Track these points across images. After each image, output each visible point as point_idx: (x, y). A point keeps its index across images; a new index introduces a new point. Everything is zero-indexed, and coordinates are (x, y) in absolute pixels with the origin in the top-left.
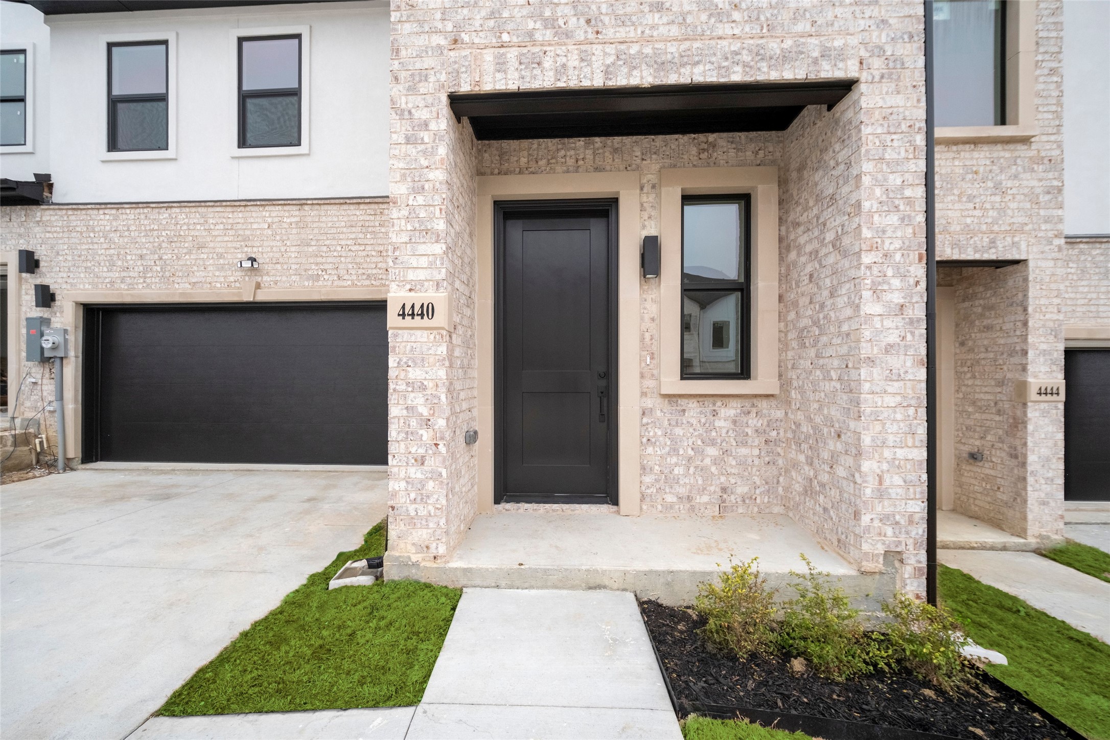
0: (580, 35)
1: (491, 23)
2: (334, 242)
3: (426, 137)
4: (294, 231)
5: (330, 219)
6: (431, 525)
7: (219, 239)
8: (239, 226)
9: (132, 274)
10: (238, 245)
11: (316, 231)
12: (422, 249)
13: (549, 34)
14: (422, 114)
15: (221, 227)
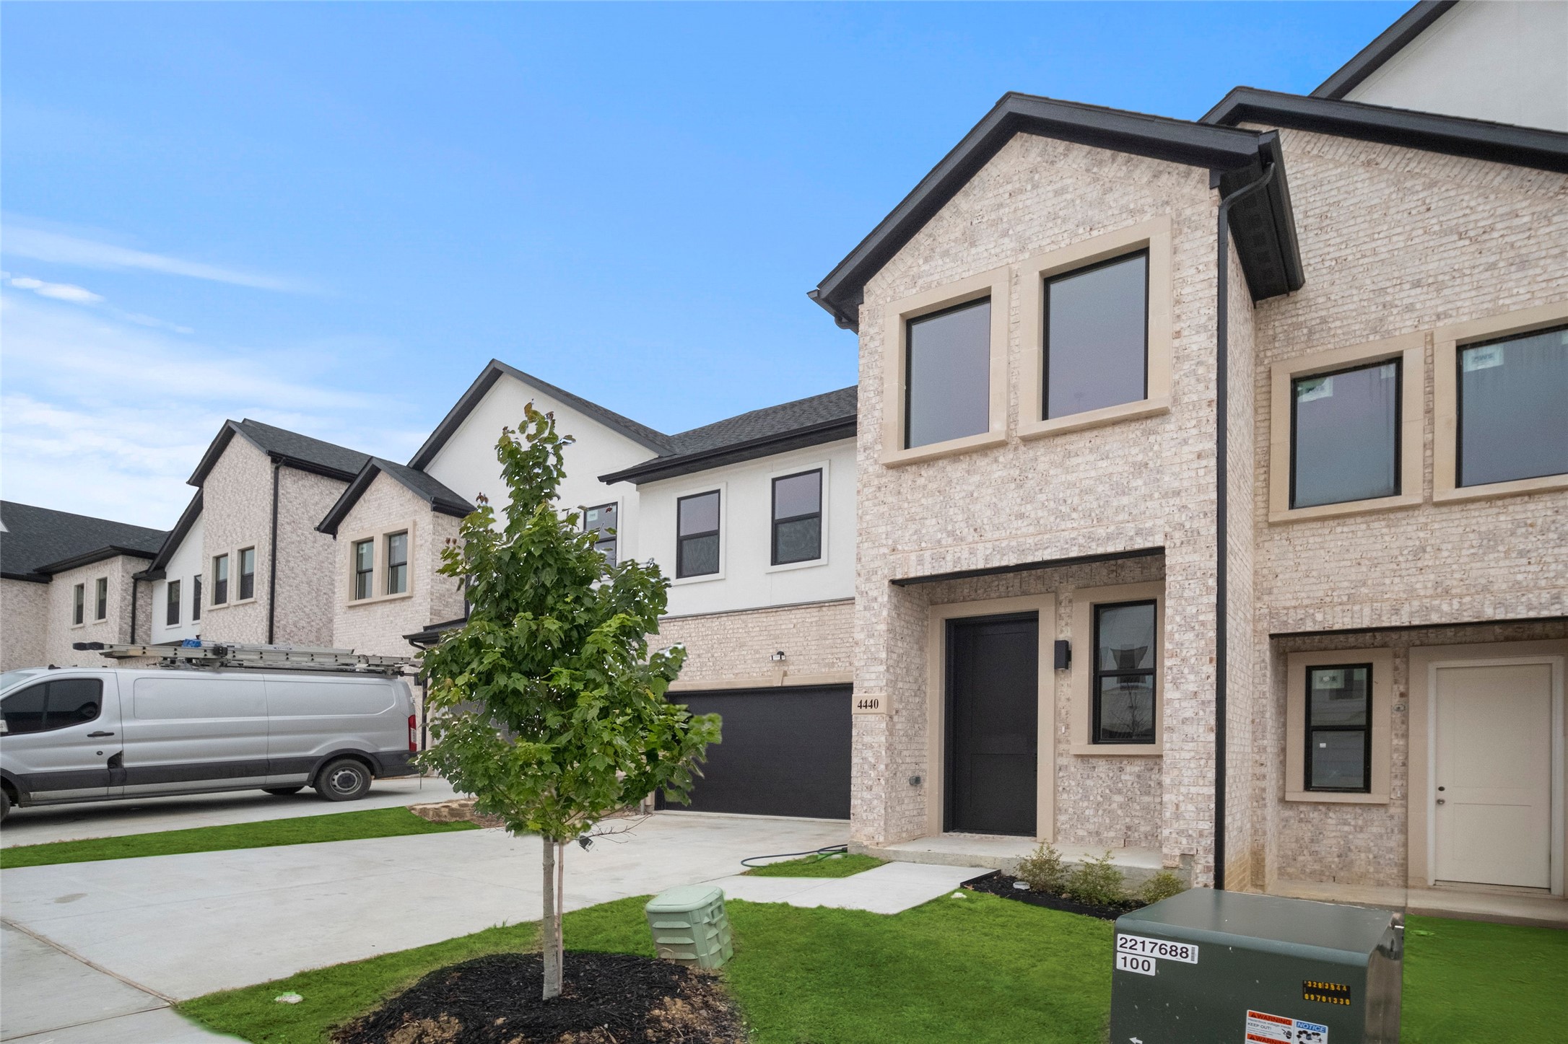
0: (970, 539)
1: (915, 537)
2: (847, 635)
3: (876, 606)
4: (814, 629)
5: (843, 617)
6: (875, 825)
7: (756, 638)
8: (771, 628)
9: (692, 669)
10: (770, 642)
11: (832, 627)
12: (872, 669)
13: (950, 540)
14: (873, 593)
15: (758, 629)
